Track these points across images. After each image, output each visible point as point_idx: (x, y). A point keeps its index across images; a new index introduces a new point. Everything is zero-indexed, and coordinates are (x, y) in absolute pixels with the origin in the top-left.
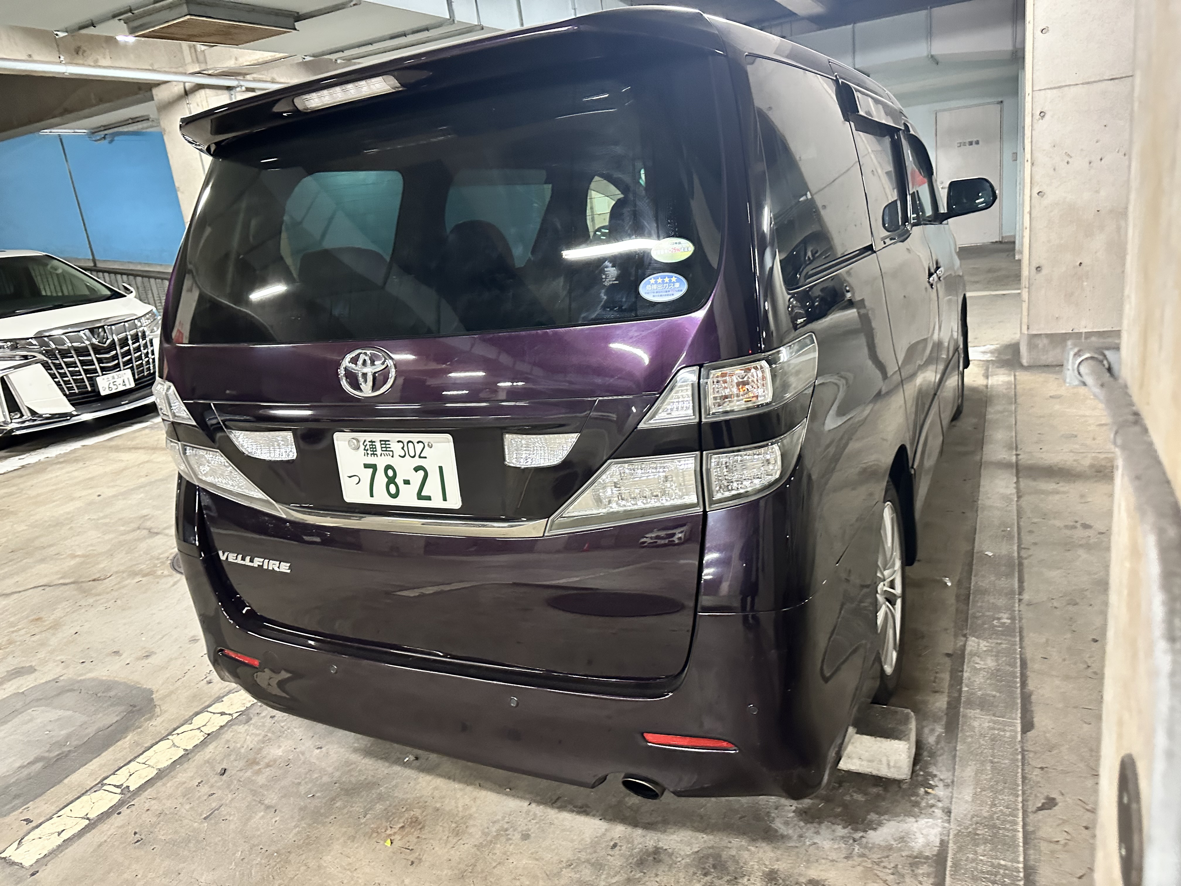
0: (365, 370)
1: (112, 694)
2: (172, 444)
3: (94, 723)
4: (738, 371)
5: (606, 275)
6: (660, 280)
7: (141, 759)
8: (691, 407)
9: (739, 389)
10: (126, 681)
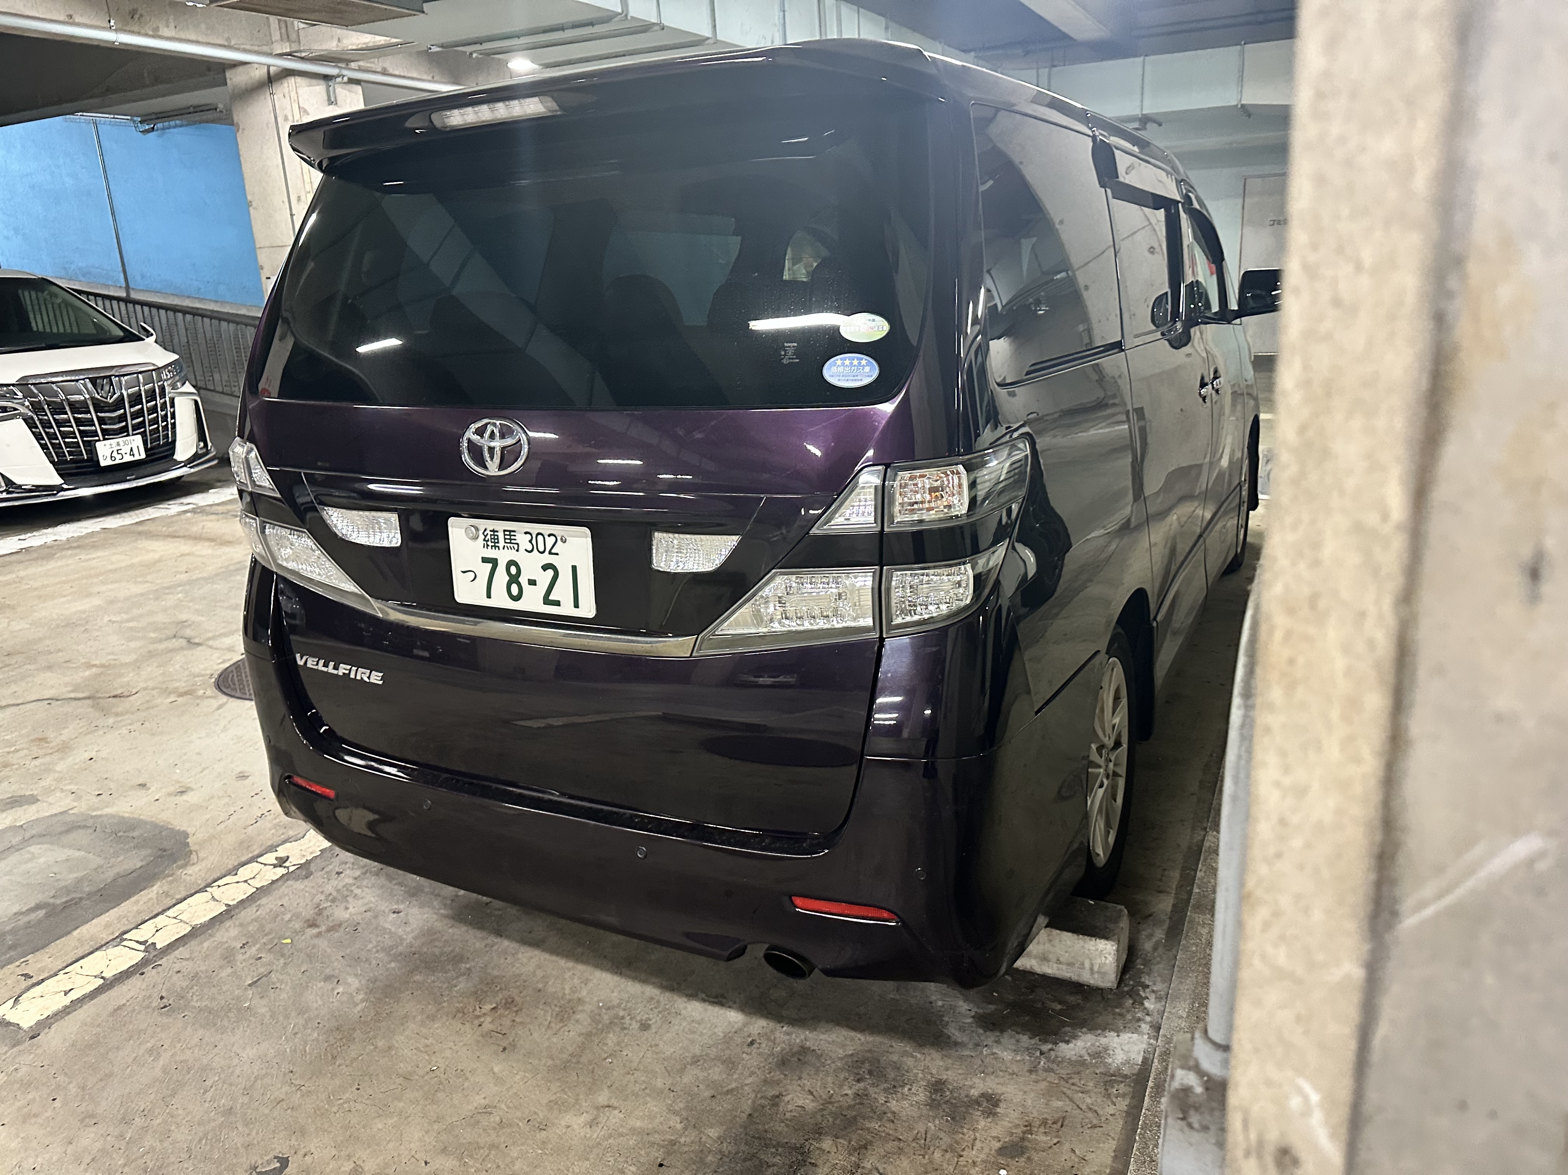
0: (492, 444)
1: (136, 834)
2: (247, 520)
3: (110, 867)
4: (930, 476)
5: (785, 351)
6: (847, 362)
7: (168, 913)
8: (873, 514)
9: (931, 495)
10: (153, 819)
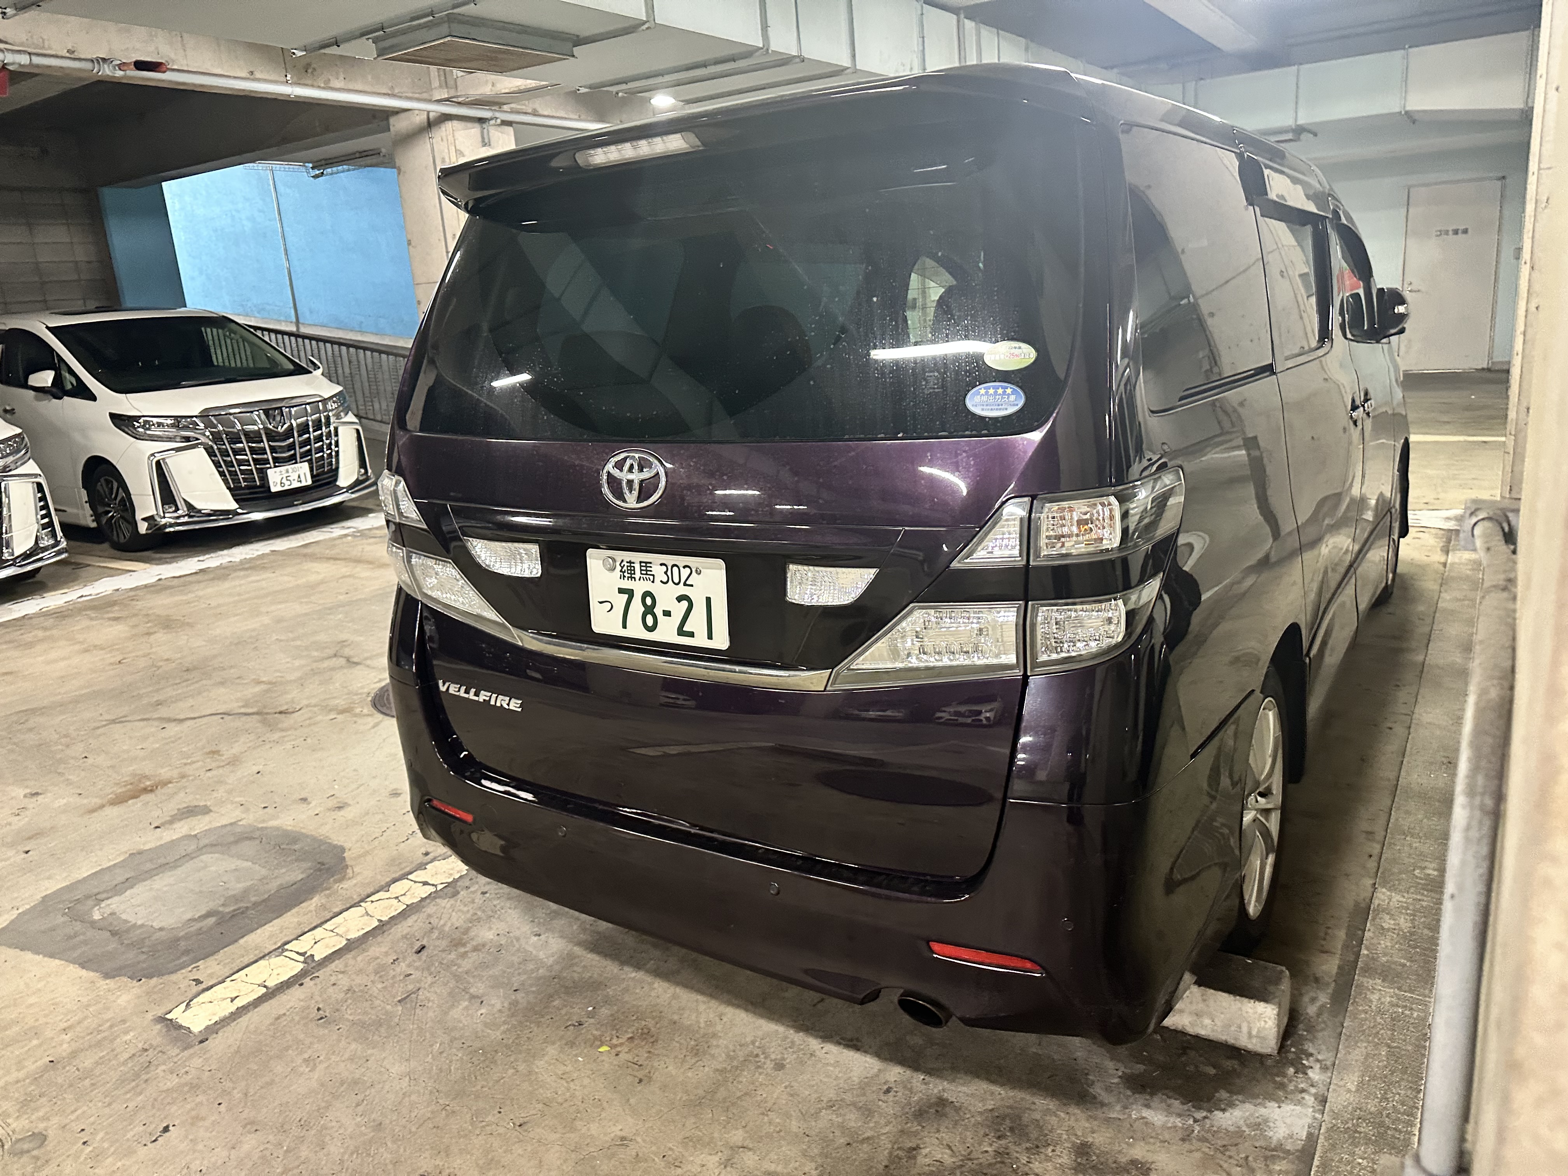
0: (630, 477)
1: (296, 847)
2: (395, 549)
3: (274, 879)
4: (1080, 508)
5: (925, 380)
6: (991, 391)
7: (327, 926)
8: (1018, 547)
9: (1079, 528)
10: (313, 833)
